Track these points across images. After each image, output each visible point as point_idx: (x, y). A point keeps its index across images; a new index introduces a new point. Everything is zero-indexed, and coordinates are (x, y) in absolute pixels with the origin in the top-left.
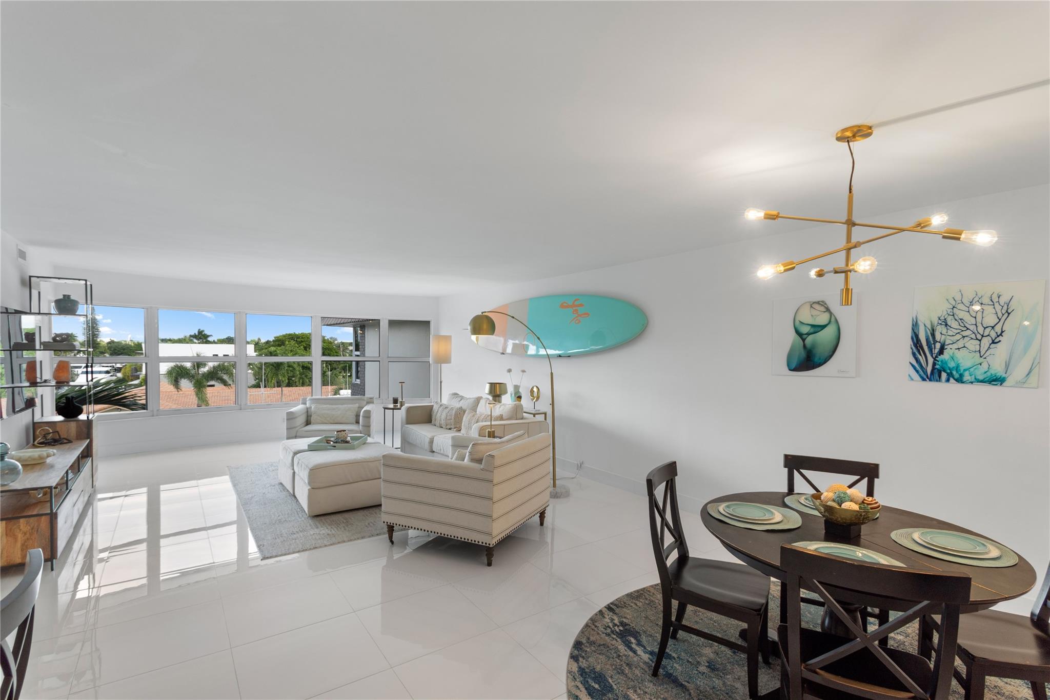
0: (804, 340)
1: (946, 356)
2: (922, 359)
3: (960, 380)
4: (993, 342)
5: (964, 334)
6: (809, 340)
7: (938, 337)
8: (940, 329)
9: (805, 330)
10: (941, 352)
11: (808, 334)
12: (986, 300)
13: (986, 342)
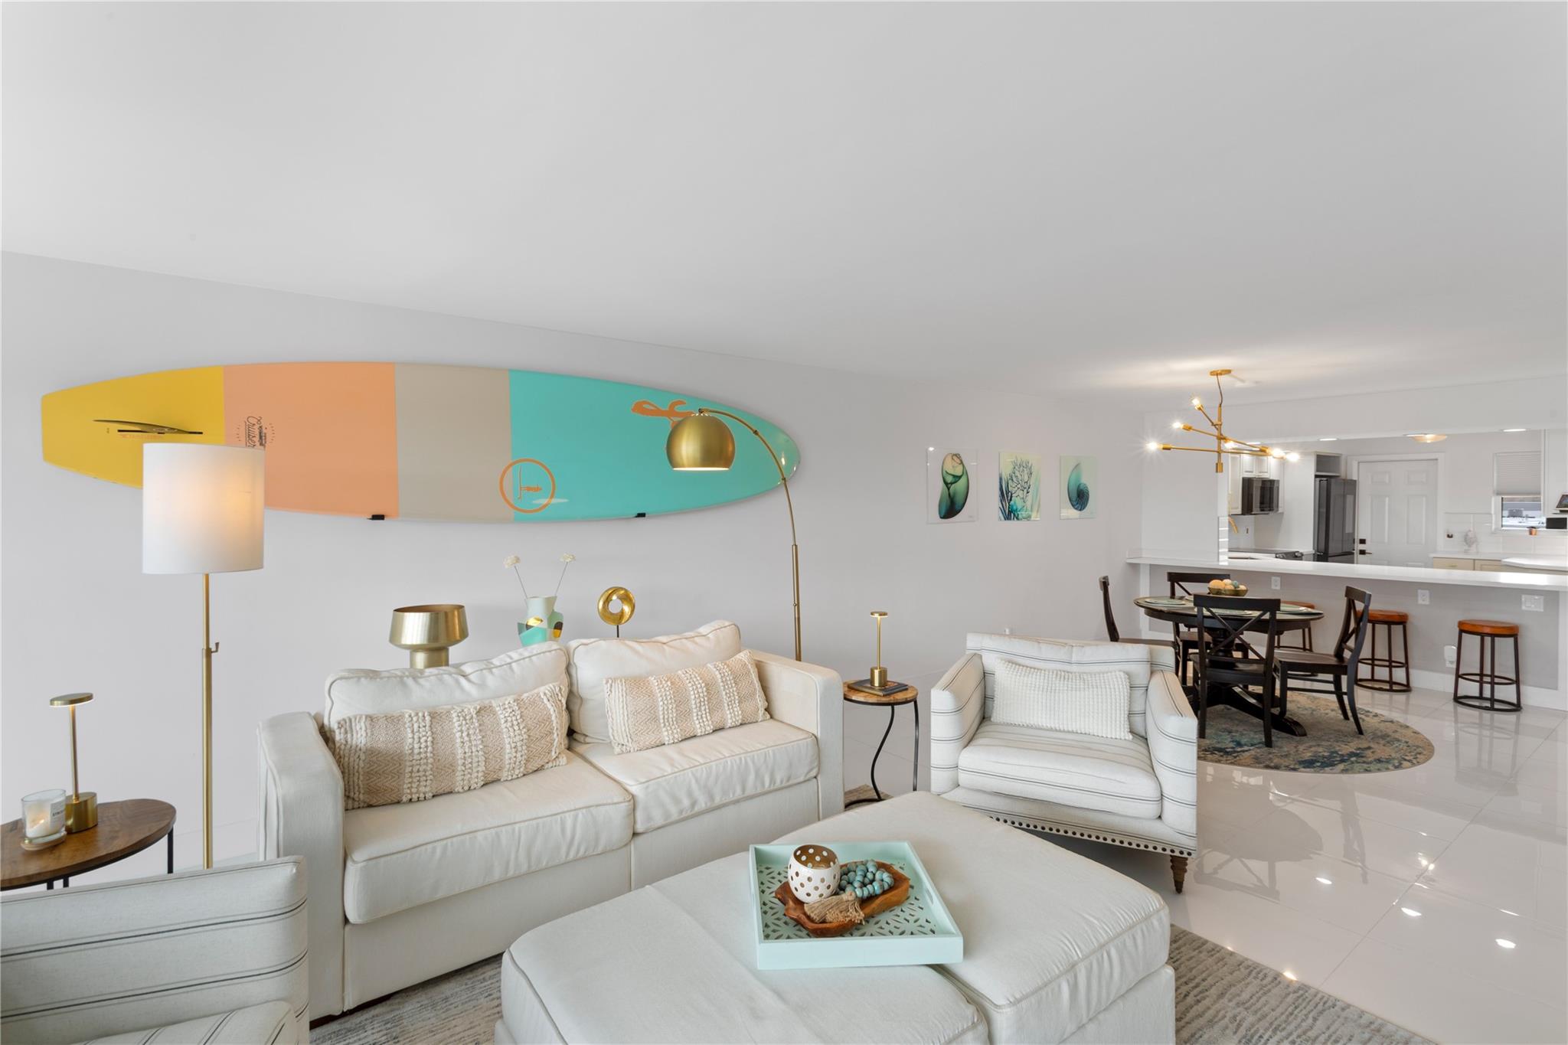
0: (949, 489)
1: (1012, 502)
2: (1004, 503)
3: (1017, 519)
4: (1028, 492)
5: (1019, 486)
6: (952, 488)
7: (1010, 489)
8: (1010, 482)
9: (949, 479)
10: (1011, 500)
11: (952, 483)
12: (1024, 465)
13: (1025, 490)
